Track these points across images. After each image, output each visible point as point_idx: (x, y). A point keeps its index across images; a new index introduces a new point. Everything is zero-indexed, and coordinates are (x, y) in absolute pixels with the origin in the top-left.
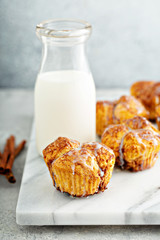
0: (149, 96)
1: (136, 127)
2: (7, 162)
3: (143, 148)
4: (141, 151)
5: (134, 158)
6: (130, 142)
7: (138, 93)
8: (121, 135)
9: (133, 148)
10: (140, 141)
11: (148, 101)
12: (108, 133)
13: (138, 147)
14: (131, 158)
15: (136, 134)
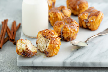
0: (74, 5)
1: (68, 23)
2: (13, 36)
3: (71, 32)
4: (70, 34)
5: (67, 36)
6: (65, 29)
7: (70, 3)
8: (62, 26)
9: (67, 32)
10: (70, 29)
11: (74, 7)
12: (56, 25)
13: (69, 32)
14: (66, 36)
15: (68, 26)
